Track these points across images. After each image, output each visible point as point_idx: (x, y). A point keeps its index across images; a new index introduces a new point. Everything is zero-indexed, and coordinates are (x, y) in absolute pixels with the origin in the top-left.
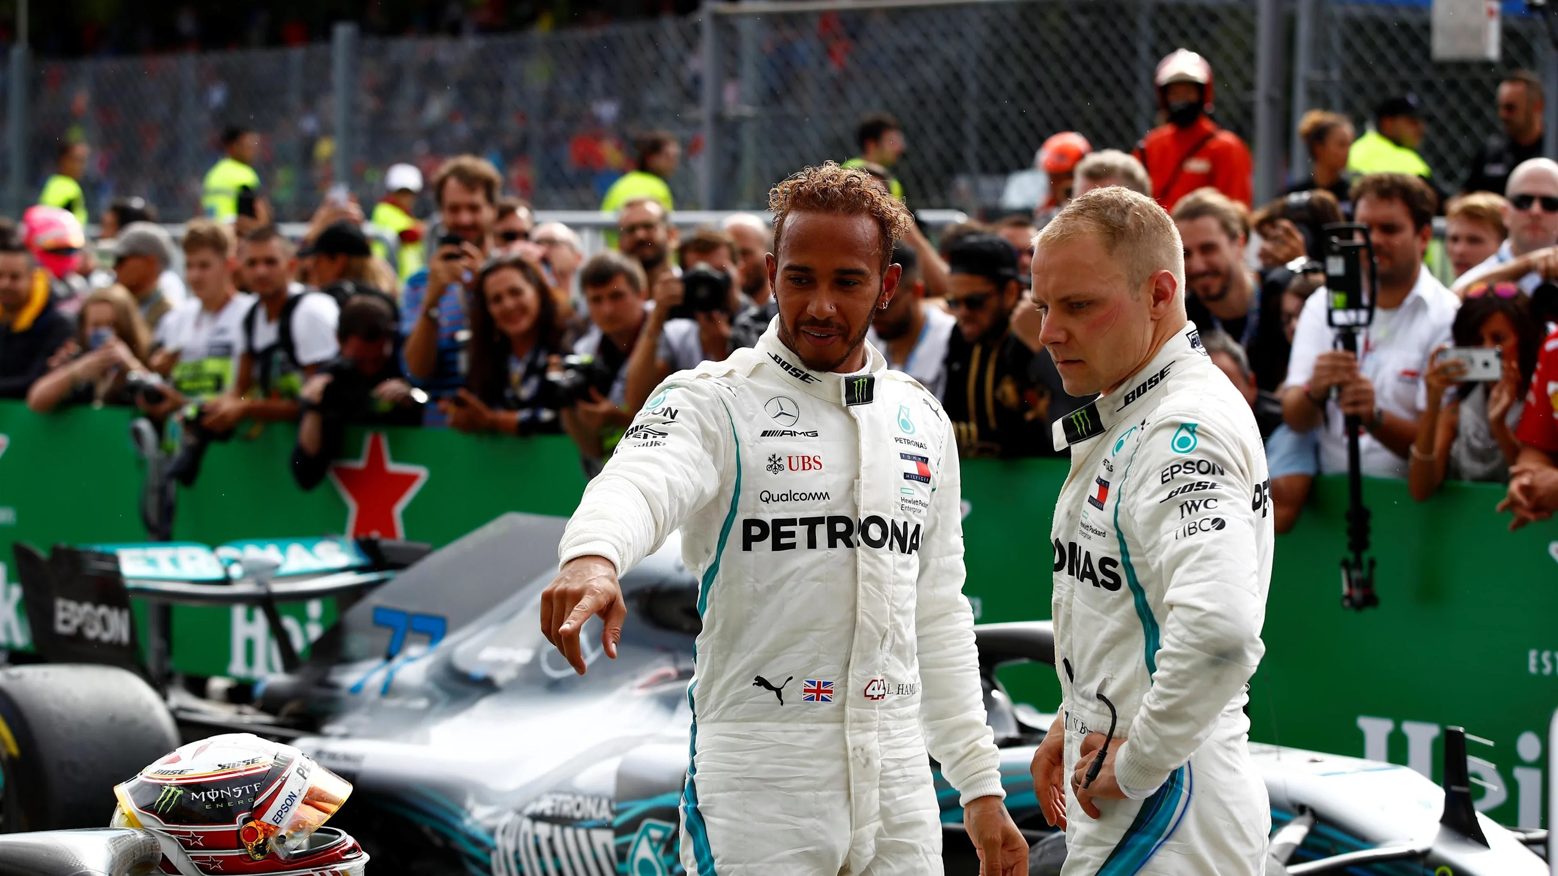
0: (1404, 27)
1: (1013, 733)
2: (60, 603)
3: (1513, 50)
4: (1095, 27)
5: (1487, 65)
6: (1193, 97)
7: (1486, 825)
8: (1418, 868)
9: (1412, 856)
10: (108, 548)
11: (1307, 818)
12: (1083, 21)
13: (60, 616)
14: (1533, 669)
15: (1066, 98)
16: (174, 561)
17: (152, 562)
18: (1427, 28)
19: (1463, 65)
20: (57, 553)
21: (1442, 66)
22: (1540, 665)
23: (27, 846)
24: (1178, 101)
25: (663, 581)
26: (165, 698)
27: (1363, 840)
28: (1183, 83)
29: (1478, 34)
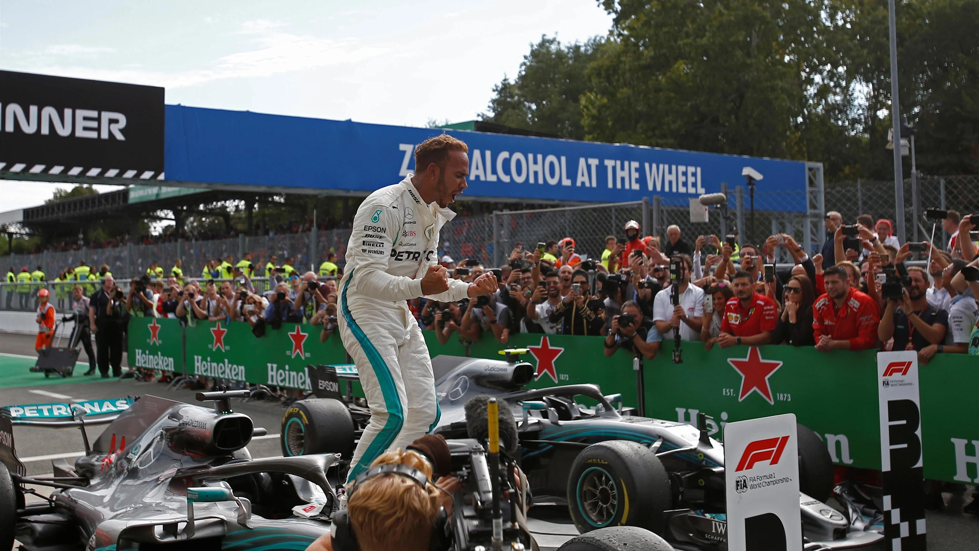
0: (682, 213)
1: (579, 415)
2: (320, 381)
3: (712, 219)
4: (598, 216)
5: (705, 224)
6: (635, 233)
7: (712, 440)
8: (693, 454)
9: (691, 450)
10: (332, 366)
11: (661, 439)
12: (595, 214)
13: (320, 384)
14: (724, 394)
15: (591, 235)
16: (350, 369)
17: (344, 369)
18: (688, 213)
19: (699, 224)
20: (319, 367)
21: (693, 224)
22: (726, 393)
23: (305, 459)
24: (631, 234)
25: (482, 373)
26: (348, 407)
27: (678, 446)
28: (632, 229)
29: (703, 215)
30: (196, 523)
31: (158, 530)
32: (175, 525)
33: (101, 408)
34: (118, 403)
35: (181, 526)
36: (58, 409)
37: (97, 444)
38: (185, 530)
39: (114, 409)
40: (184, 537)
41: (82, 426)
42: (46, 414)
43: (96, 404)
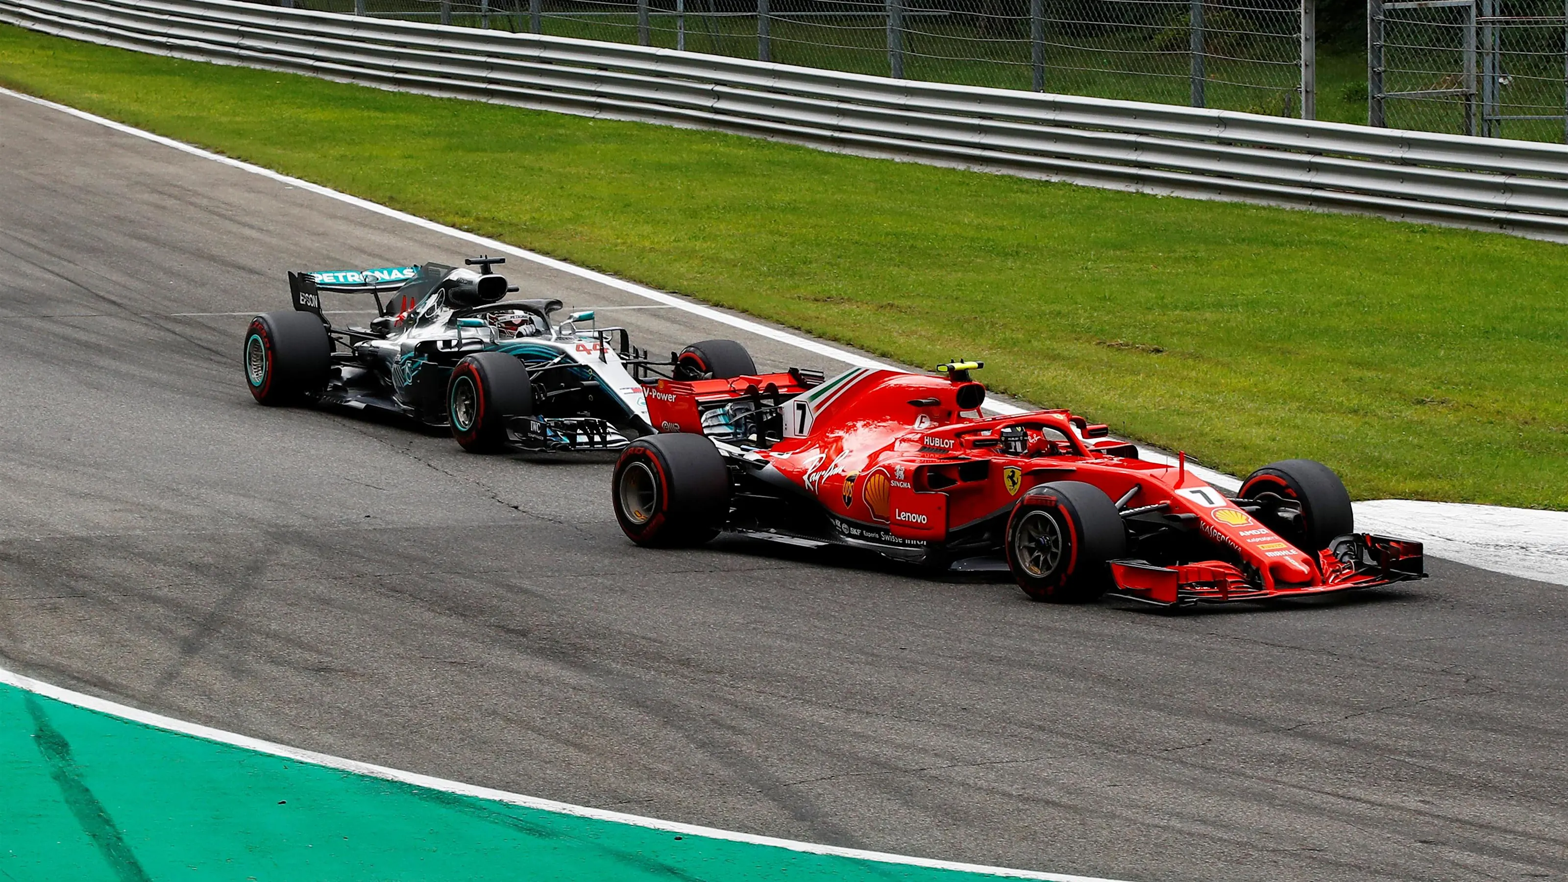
30: (464, 341)
31: (440, 345)
32: (450, 341)
33: (390, 274)
34: (405, 272)
35: (454, 343)
36: (353, 276)
37: (391, 305)
38: (456, 346)
39: (402, 277)
40: (456, 349)
41: (375, 292)
42: (342, 280)
43: (385, 272)
